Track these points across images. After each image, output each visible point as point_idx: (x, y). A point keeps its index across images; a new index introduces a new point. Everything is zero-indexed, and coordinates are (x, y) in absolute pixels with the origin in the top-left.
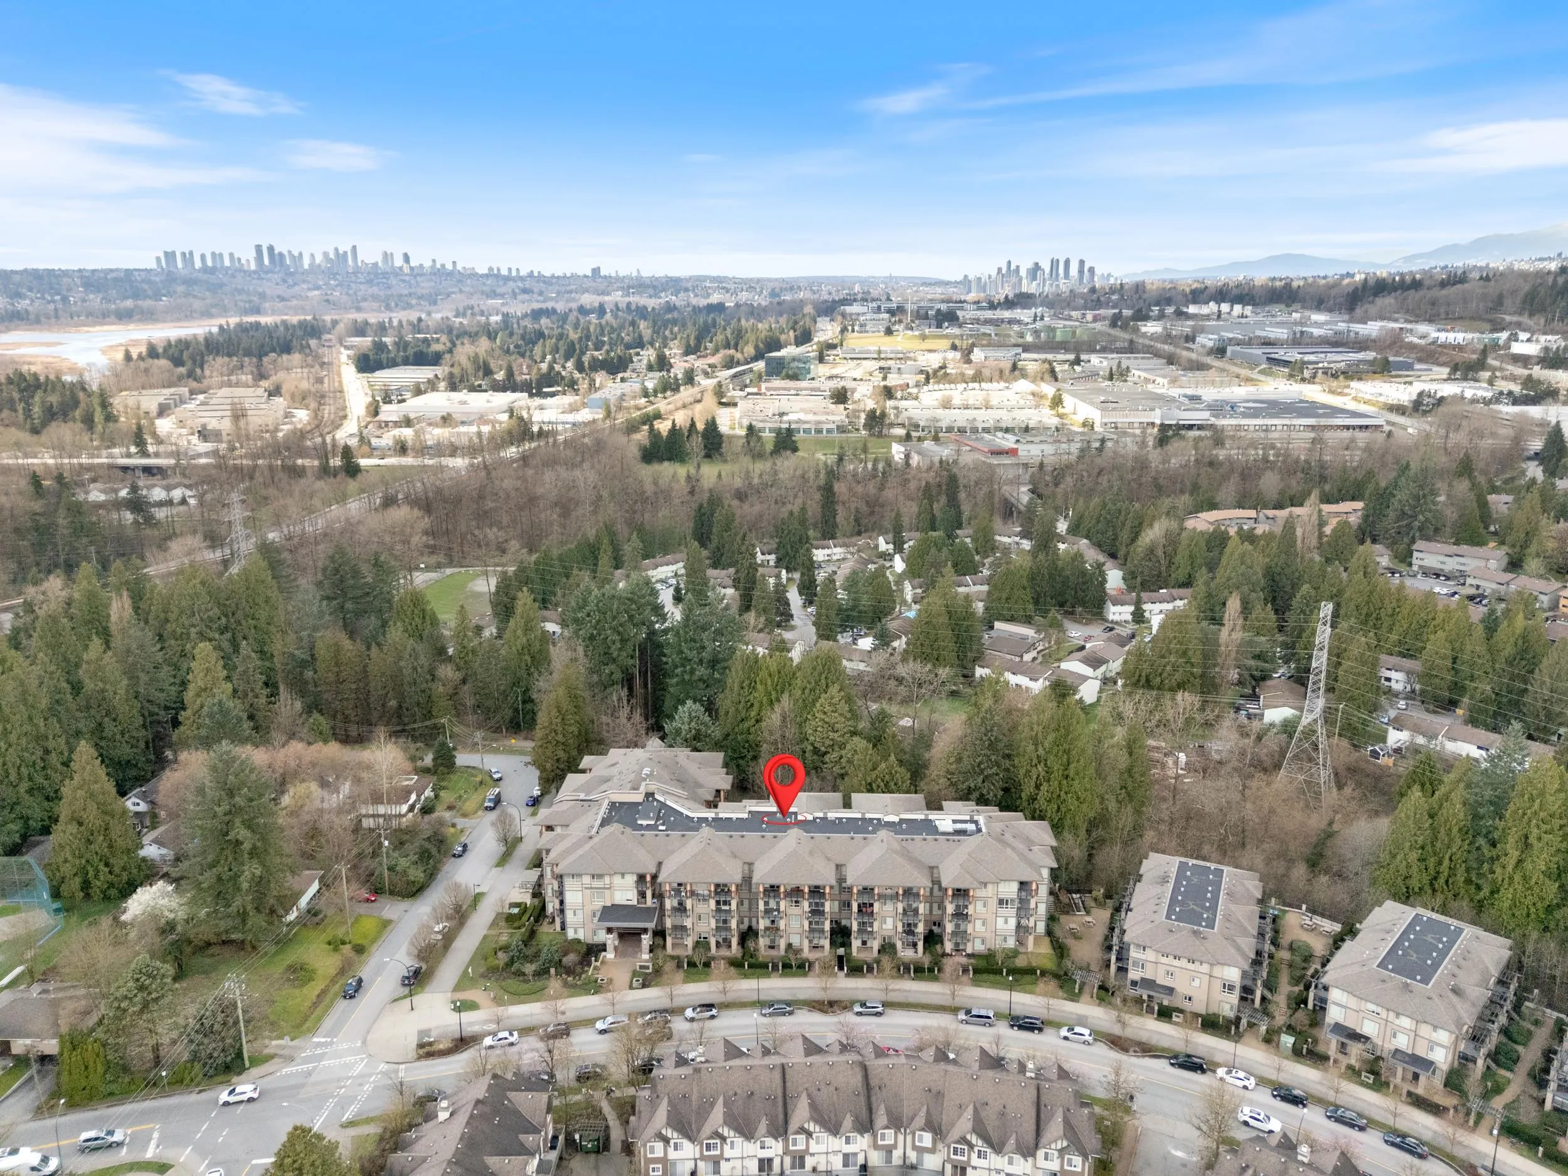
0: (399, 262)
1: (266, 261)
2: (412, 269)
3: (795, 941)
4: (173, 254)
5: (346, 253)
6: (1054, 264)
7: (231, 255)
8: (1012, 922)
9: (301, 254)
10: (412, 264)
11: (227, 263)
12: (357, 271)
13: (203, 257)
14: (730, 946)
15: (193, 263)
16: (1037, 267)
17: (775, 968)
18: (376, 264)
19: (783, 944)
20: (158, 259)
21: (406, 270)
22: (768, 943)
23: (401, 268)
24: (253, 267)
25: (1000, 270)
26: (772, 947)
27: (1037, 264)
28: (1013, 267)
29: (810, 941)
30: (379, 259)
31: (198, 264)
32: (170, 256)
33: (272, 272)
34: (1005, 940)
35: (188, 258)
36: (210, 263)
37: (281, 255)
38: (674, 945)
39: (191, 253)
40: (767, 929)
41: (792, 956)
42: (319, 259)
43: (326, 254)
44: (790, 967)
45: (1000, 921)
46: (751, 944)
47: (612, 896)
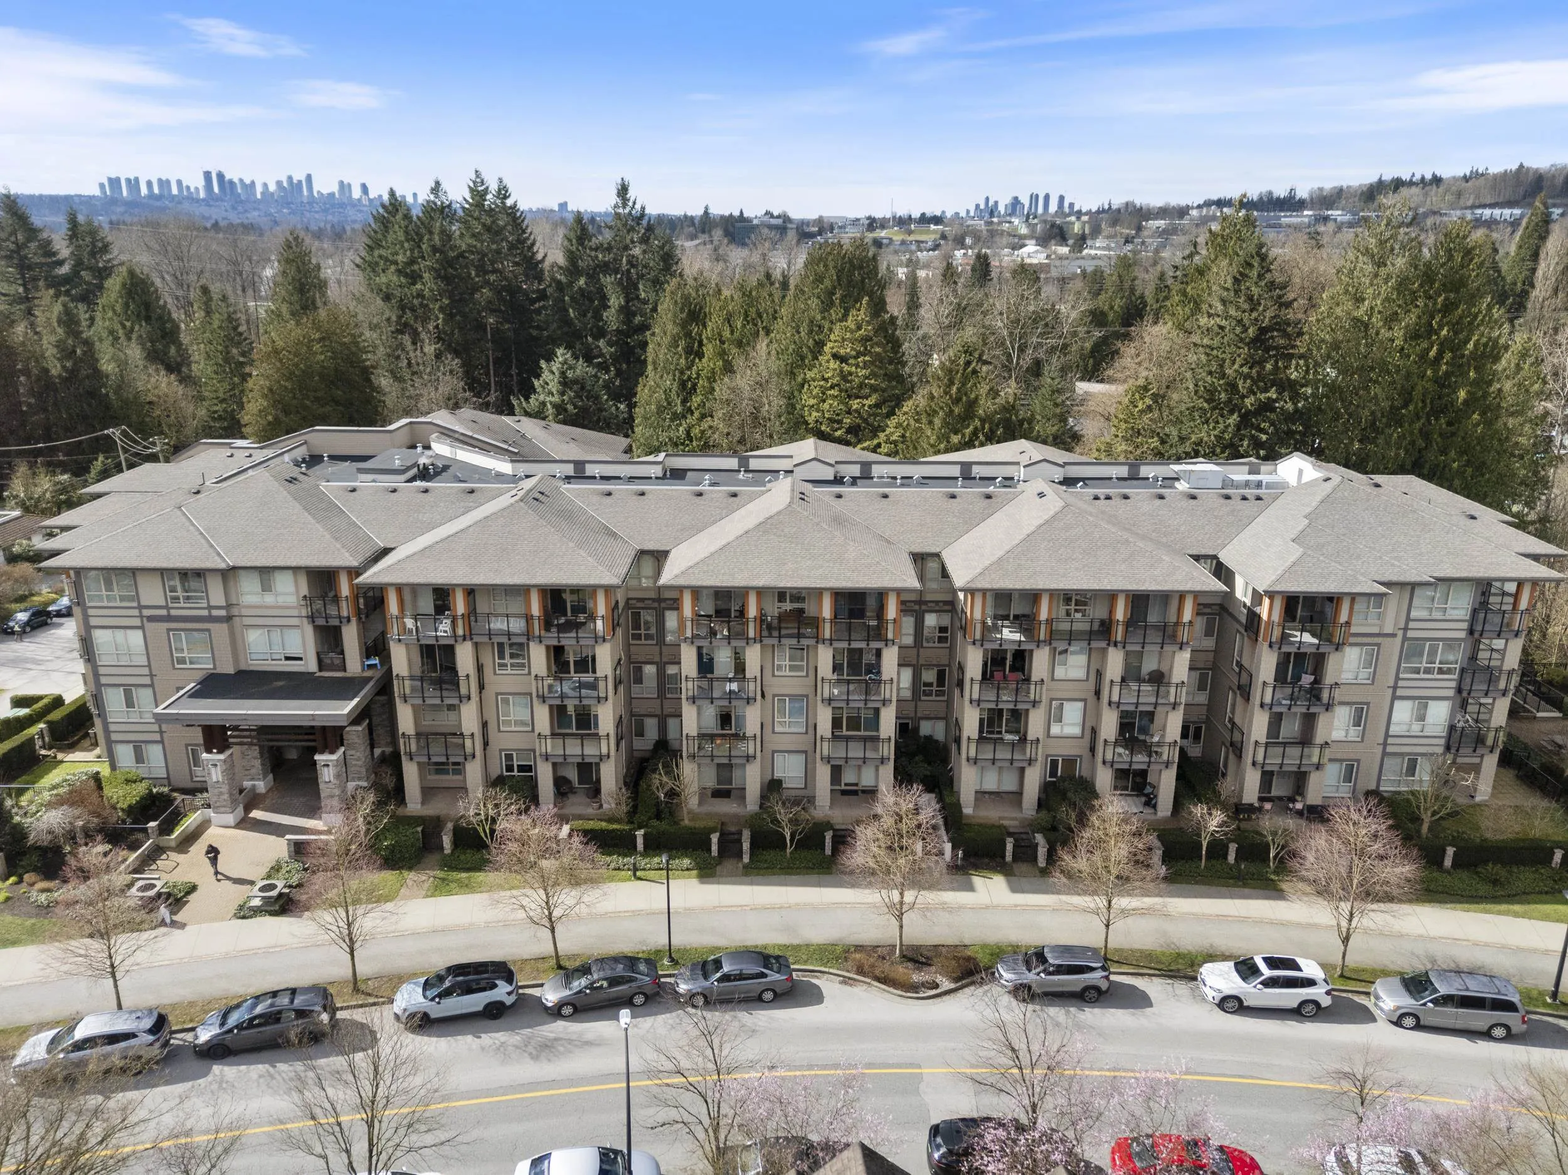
0: (356, 193)
1: (216, 189)
2: (371, 200)
3: (790, 770)
4: (118, 180)
5: (300, 182)
6: (1034, 198)
7: (179, 182)
8: (1439, 713)
9: (253, 183)
10: (371, 196)
11: (175, 191)
12: (312, 201)
13: (149, 184)
14: (595, 792)
15: (139, 190)
16: (1016, 201)
17: (730, 847)
18: (332, 195)
19: (752, 779)
20: (102, 186)
21: (365, 202)
22: (711, 782)
23: (359, 200)
24: (202, 195)
25: (977, 206)
26: (719, 794)
27: (1016, 198)
28: (991, 203)
29: (836, 773)
30: (335, 188)
31: (144, 191)
32: (114, 182)
33: (222, 200)
34: (1412, 769)
35: (134, 184)
36: (156, 190)
37: (231, 182)
38: (428, 792)
39: (137, 179)
40: (705, 737)
41: (783, 815)
42: (272, 188)
43: (279, 183)
44: (777, 842)
45: (1403, 712)
46: (659, 781)
47: (236, 644)
